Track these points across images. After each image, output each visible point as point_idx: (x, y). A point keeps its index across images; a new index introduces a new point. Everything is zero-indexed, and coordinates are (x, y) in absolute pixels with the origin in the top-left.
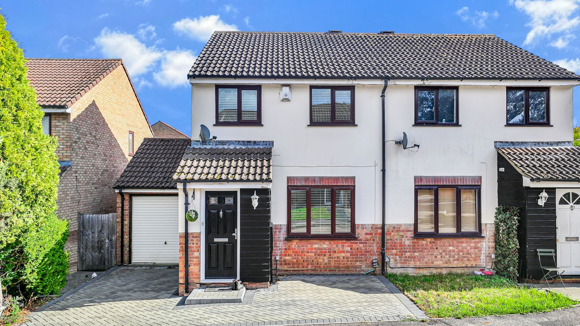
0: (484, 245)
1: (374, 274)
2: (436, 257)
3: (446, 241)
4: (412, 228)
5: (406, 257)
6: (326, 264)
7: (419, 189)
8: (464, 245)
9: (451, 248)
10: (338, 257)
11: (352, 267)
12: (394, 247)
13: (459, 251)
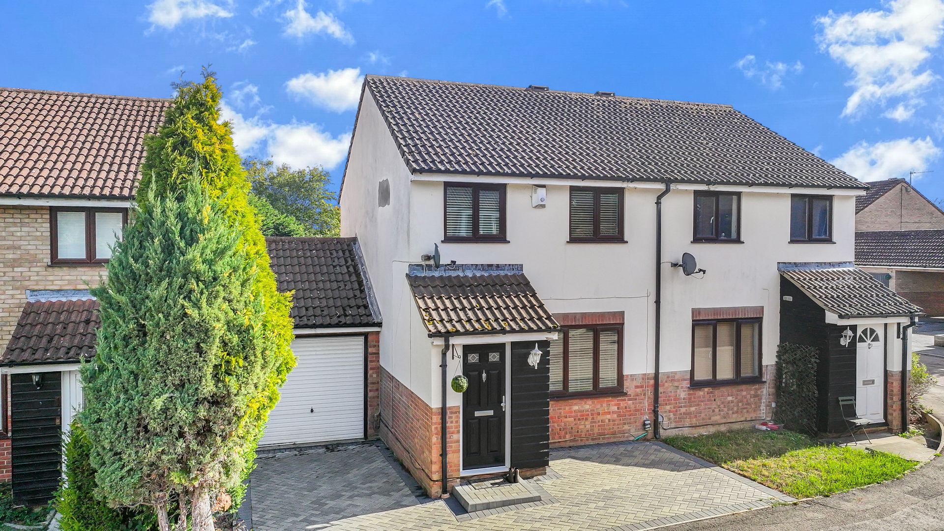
0: (765, 392)
1: (645, 439)
2: (713, 411)
3: (724, 390)
4: (689, 377)
5: (681, 414)
6: (588, 431)
7: (697, 324)
8: (744, 393)
9: (730, 398)
10: (602, 421)
11: (620, 432)
12: (668, 402)
13: (738, 402)
